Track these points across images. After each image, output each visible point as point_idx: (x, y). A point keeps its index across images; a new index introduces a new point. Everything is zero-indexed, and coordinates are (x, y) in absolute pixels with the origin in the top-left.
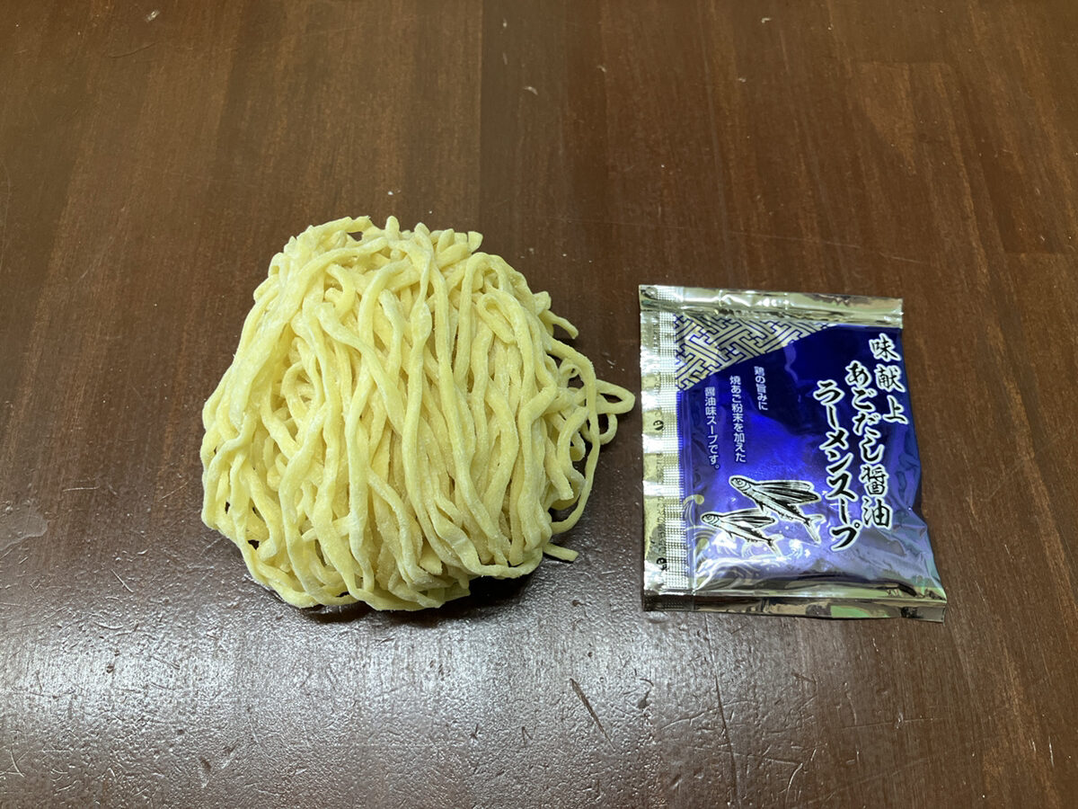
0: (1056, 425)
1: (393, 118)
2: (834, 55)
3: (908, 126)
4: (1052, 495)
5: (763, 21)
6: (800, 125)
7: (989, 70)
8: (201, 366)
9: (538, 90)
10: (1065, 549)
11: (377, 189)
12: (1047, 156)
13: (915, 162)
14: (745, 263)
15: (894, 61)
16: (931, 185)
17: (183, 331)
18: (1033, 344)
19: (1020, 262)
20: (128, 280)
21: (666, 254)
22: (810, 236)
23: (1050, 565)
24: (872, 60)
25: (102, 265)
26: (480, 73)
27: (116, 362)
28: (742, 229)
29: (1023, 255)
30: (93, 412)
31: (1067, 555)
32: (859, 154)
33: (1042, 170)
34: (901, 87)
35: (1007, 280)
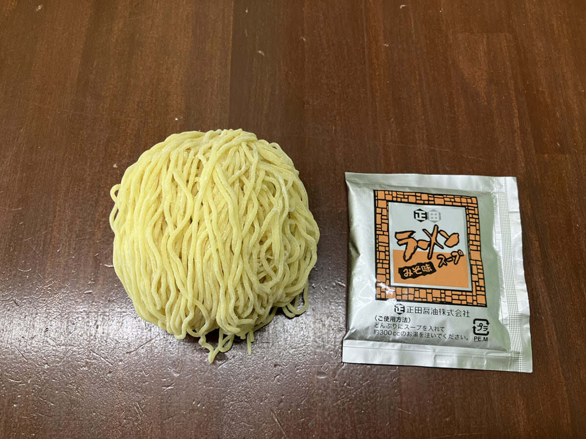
0: (557, 259)
1: (179, 71)
2: (442, 29)
3: (484, 74)
4: (551, 302)
5: (401, 7)
6: (420, 75)
7: (535, 37)
8: (67, 226)
9: (264, 54)
10: (557, 335)
11: (169, 116)
12: (565, 92)
13: (486, 97)
14: (382, 162)
15: (478, 32)
16: (495, 111)
17: (57, 205)
18: (548, 211)
19: (544, 160)
20: (24, 174)
21: (336, 156)
22: (421, 144)
23: (548, 344)
24: (465, 32)
25: (10, 164)
26: (231, 42)
27: (18, 224)
28: (381, 140)
29: (546, 155)
30: (5, 254)
31: (557, 338)
32: (454, 93)
33: (562, 101)
34: (481, 49)
35: (536, 170)
